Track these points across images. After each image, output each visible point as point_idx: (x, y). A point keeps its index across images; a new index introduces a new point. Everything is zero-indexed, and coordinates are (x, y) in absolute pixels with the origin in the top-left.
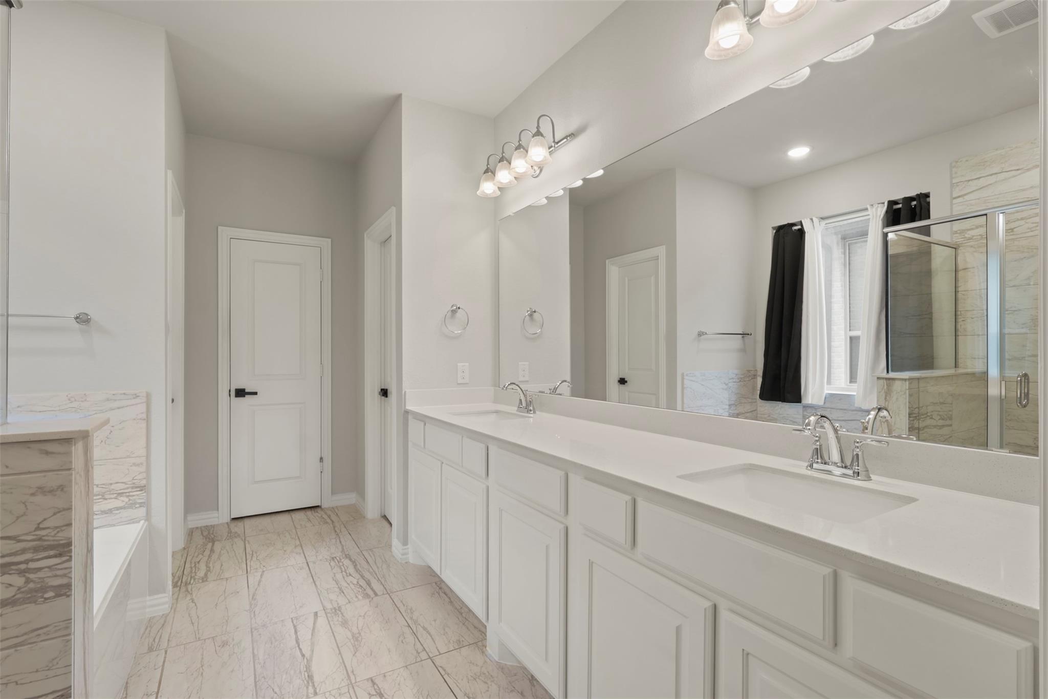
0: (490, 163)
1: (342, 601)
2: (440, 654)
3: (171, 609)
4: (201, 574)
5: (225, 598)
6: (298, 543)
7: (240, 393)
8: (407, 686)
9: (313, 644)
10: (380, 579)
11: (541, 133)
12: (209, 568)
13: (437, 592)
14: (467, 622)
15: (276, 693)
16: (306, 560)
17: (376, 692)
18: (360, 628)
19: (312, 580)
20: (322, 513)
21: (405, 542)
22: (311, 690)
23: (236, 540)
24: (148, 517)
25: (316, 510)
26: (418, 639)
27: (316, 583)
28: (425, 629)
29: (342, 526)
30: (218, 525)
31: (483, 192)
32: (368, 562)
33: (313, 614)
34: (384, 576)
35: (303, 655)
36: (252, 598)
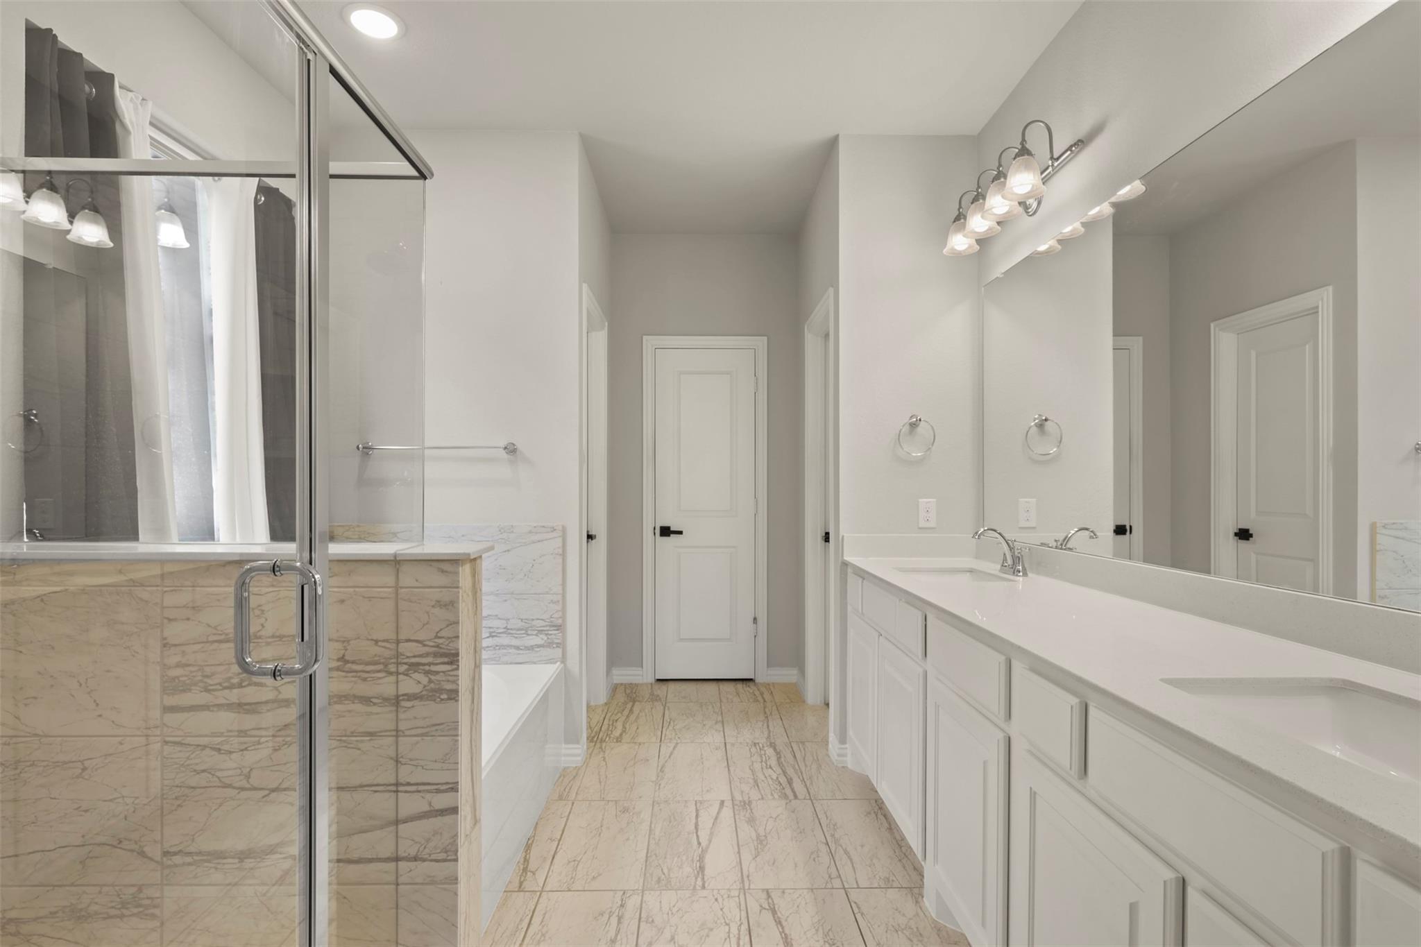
0: (963, 206)
1: (754, 795)
2: (858, 888)
3: (584, 763)
4: (617, 733)
5: (634, 764)
6: (720, 718)
7: (666, 531)
8: (807, 912)
9: (712, 834)
10: (805, 780)
11: (1028, 150)
12: (625, 728)
13: (875, 812)
14: (906, 859)
15: (664, 874)
16: (725, 740)
17: (769, 906)
18: (768, 831)
19: (726, 763)
20: (755, 688)
21: (843, 739)
22: (699, 882)
23: (656, 703)
24: (564, 659)
25: (749, 683)
26: (834, 861)
27: (730, 768)
28: (846, 852)
29: (774, 708)
30: (642, 684)
31: (953, 249)
32: (795, 757)
33: (719, 802)
34: (810, 778)
35: (699, 844)
36: (661, 771)
